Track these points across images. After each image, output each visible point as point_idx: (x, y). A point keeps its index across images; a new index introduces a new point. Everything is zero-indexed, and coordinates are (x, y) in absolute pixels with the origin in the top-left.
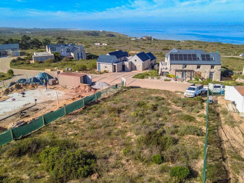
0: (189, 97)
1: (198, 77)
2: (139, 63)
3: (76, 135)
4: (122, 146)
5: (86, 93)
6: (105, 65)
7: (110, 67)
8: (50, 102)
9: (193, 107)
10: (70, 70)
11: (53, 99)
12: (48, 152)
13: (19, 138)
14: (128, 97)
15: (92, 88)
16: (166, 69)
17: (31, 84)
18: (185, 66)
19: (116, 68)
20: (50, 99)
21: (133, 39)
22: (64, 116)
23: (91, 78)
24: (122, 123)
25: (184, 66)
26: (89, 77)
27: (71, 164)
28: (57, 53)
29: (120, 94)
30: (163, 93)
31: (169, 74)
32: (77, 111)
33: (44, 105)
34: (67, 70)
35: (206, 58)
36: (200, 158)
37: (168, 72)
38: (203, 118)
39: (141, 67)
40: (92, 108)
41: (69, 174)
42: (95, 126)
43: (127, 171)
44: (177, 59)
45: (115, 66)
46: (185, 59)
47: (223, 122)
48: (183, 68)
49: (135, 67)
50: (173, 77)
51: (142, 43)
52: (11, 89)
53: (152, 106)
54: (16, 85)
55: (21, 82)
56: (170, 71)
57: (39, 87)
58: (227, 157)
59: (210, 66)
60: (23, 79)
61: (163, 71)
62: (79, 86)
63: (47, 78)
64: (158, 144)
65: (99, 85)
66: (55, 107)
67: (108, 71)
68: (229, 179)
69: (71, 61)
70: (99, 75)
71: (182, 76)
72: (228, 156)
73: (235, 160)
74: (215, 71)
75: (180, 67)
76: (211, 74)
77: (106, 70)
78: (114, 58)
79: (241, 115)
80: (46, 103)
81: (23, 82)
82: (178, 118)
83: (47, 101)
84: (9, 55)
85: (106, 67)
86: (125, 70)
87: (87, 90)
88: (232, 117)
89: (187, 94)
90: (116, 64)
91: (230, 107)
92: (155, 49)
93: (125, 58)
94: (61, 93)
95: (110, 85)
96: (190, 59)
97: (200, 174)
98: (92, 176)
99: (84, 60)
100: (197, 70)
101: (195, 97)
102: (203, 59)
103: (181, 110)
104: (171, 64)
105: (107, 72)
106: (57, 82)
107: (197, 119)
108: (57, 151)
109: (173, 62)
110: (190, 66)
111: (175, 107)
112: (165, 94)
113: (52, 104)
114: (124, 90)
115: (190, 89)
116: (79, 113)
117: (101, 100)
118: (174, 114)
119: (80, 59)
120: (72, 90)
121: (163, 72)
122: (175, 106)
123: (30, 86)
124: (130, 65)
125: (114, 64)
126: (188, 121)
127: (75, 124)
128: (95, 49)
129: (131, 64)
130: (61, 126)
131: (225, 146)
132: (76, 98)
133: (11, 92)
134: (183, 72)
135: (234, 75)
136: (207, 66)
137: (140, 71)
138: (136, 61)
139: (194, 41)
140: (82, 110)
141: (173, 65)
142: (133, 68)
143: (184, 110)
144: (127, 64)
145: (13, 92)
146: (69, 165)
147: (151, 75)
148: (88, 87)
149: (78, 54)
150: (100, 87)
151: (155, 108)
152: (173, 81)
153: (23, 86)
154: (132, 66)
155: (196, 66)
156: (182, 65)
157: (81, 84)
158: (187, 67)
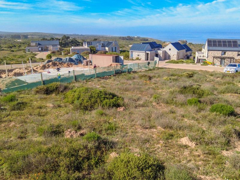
2: (173, 52)
6: (138, 53)
7: (142, 55)
16: (203, 57)
17: (66, 63)
18: (225, 53)
19: (149, 56)
23: (123, 59)
25: (223, 53)
26: (121, 57)
28: (93, 47)
29: (152, 71)
31: (206, 61)
37: (206, 59)
39: (175, 56)
41: (94, 103)
44: (215, 45)
45: (148, 54)
46: (225, 46)
48: (222, 55)
49: (169, 56)
50: (210, 64)
52: (48, 65)
53: (187, 74)
54: (53, 63)
55: (57, 60)
56: (207, 58)
57: (74, 66)
60: (59, 58)
61: (199, 58)
62: (111, 65)
63: (82, 59)
70: (131, 61)
71: (221, 63)
75: (219, 54)
77: (138, 58)
78: (148, 46)
81: (60, 61)
84: (50, 51)
85: (138, 55)
90: (149, 52)
96: (230, 46)
98: (119, 108)
100: (237, 58)
104: (208, 50)
105: (140, 60)
109: (211, 48)
110: (230, 53)
115: (231, 65)
121: (199, 60)
123: (65, 65)
124: (164, 54)
125: (147, 52)
133: (48, 68)
134: (222, 59)
138: (170, 49)
142: (167, 57)
144: (160, 53)
145: (49, 68)
147: (186, 62)
149: (112, 48)
153: (59, 64)
154: (166, 55)
155: (237, 52)
156: (221, 52)
157: (113, 63)
158: (227, 54)
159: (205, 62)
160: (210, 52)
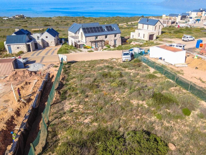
2: (51, 39)
3: (97, 120)
6: (18, 45)
7: (23, 47)
9: (142, 67)
14: (82, 72)
15: (31, 72)
16: (79, 42)
18: (97, 37)
21: (5, 19)
22: (51, 108)
24: (115, 96)
26: (19, 60)
29: (69, 71)
31: (85, 45)
32: (54, 98)
35: (110, 29)
36: (199, 101)
38: (159, 74)
39: (54, 43)
40: (67, 90)
44: (89, 32)
45: (29, 45)
46: (96, 32)
48: (95, 39)
49: (48, 44)
50: (89, 48)
53: (119, 74)
56: (86, 43)
67: (23, 51)
74: (117, 39)
75: (93, 39)
76: (115, 41)
77: (21, 51)
78: (25, 37)
79: (176, 66)
82: (145, 78)
85: (18, 48)
86: (39, 48)
87: (27, 75)
91: (162, 62)
95: (44, 65)
96: (99, 31)
100: (106, 40)
101: (132, 60)
102: (108, 30)
105: (23, 53)
107: (157, 76)
109: (87, 35)
110: (100, 37)
111: (130, 71)
112: (105, 62)
114: (66, 66)
115: (125, 54)
116: (61, 100)
117: (62, 81)
118: (138, 76)
120: (7, 79)
121: (80, 45)
122: (128, 70)
125: (28, 43)
126: (154, 78)
127: (75, 111)
130: (64, 118)
132: (23, 86)
134: (96, 42)
135: (128, 40)
141: (88, 37)
142: (46, 45)
143: (138, 71)
144: (39, 42)
147: (70, 49)
148: (28, 71)
150: (36, 69)
154: (44, 43)
155: (105, 36)
156: (95, 37)
157: (17, 70)
158: (98, 37)
159: (85, 47)
160: (87, 38)
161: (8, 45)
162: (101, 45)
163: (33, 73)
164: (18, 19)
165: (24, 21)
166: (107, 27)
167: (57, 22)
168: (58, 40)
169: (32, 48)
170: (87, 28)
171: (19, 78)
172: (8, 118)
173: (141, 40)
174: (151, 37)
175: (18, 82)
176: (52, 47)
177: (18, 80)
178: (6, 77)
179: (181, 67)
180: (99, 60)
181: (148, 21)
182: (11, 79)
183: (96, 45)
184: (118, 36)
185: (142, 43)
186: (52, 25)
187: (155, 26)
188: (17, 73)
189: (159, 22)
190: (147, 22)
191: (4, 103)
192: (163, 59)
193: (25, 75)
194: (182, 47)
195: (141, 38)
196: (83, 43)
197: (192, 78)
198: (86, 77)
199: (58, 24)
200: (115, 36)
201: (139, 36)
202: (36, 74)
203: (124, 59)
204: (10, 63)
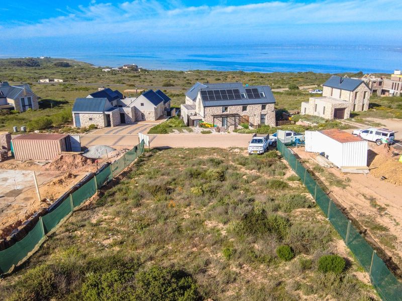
0: (258, 154)
1: (246, 124)
2: (149, 109)
3: (122, 243)
4: (215, 246)
5: (78, 169)
6: (90, 115)
7: (98, 119)
8: (15, 193)
9: (273, 167)
10: (22, 129)
11: (19, 188)
12: (95, 285)
13: (10, 271)
14: (163, 166)
15: (87, 158)
16: (196, 115)
18: (226, 109)
19: (111, 120)
20: (12, 188)
21: (106, 70)
22: (72, 215)
23: (79, 141)
24: (186, 210)
25: (224, 108)
26: (75, 138)
27: (160, 295)
29: (145, 162)
30: (214, 152)
31: (203, 122)
32: (89, 201)
33: (5, 200)
34: (17, 131)
35: (254, 94)
36: (335, 238)
37: (201, 120)
38: (298, 182)
39: (153, 115)
40: (116, 192)
42: (145, 222)
43: (251, 283)
44: (212, 99)
45: (109, 116)
46: (225, 98)
47: (327, 184)
48: (223, 112)
49: (143, 115)
50: (210, 126)
51: (124, 76)
53: (217, 174)
56: (204, 117)
58: (366, 230)
59: (260, 106)
62: (62, 158)
64: (270, 230)
65: (97, 150)
66: (32, 201)
67: (97, 126)
68: (389, 258)
69: (12, 113)
70: (83, 134)
71: (222, 124)
72: (366, 228)
73: (378, 232)
74: (267, 113)
75: (218, 111)
76: (262, 117)
77: (94, 125)
78: (105, 102)
79: (343, 170)
80: (9, 196)
82: (264, 187)
83: (8, 191)
85: (91, 119)
86: (126, 122)
87: (78, 163)
88: (332, 174)
89: (253, 150)
90: (110, 113)
91: (321, 161)
92: (152, 85)
93: (118, 102)
94: (29, 174)
95: (116, 150)
96: (231, 98)
97: (353, 261)
99: (35, 111)
100: (242, 114)
101: (265, 152)
102: (250, 96)
103: (258, 174)
104: (204, 107)
105: (96, 128)
106: (10, 154)
107: (291, 185)
108: (116, 278)
109: (208, 103)
110: (233, 108)
111: (247, 171)
112: (217, 153)
113: (22, 196)
114: (147, 154)
115: (254, 141)
116: (96, 206)
117: (121, 177)
118: (254, 182)
119: (28, 109)
120: (48, 166)
121: (193, 120)
122: (246, 169)
124: (134, 113)
125: (106, 113)
126: (281, 188)
127: (104, 225)
128: (44, 90)
129: (135, 110)
130: (79, 233)
131: (353, 215)
132: (63, 179)
134: (223, 117)
135: (292, 116)
136: (256, 106)
137: (152, 122)
138: (142, 104)
139: (204, 71)
140: (98, 198)
142: (139, 117)
143: (262, 173)
144: (128, 111)
146: (158, 298)
147: (175, 126)
148: (80, 157)
149: (23, 100)
150: (99, 154)
151: (222, 176)
152: (214, 133)
154: (137, 114)
155: (241, 107)
156: (221, 107)
157: (64, 153)
158: (228, 109)
159: (202, 124)
160: (208, 109)
161: (75, 113)
162: (233, 123)
163: (88, 160)
164: (126, 72)
165: (135, 76)
166: (248, 91)
167: (188, 80)
168: (165, 109)
169: (114, 120)
170: (210, 92)
171: (64, 166)
172: (11, 223)
173: (318, 117)
174: (338, 113)
175: (60, 172)
176: (150, 122)
177: (62, 169)
178: (47, 163)
179: (352, 173)
180: (208, 148)
181: (341, 83)
182: (53, 167)
183: (223, 122)
184: (270, 108)
185: (315, 124)
186: (177, 85)
187: (355, 92)
188: (63, 157)
189: (363, 84)
190: (340, 85)
191: (22, 201)
192: (326, 156)
193: (76, 162)
194: (389, 135)
195: (319, 113)
196: (200, 118)
197: (357, 195)
198: (163, 175)
199: (188, 83)
200: (263, 108)
201: (316, 111)
202: (93, 163)
203: (250, 150)
204: (56, 142)
